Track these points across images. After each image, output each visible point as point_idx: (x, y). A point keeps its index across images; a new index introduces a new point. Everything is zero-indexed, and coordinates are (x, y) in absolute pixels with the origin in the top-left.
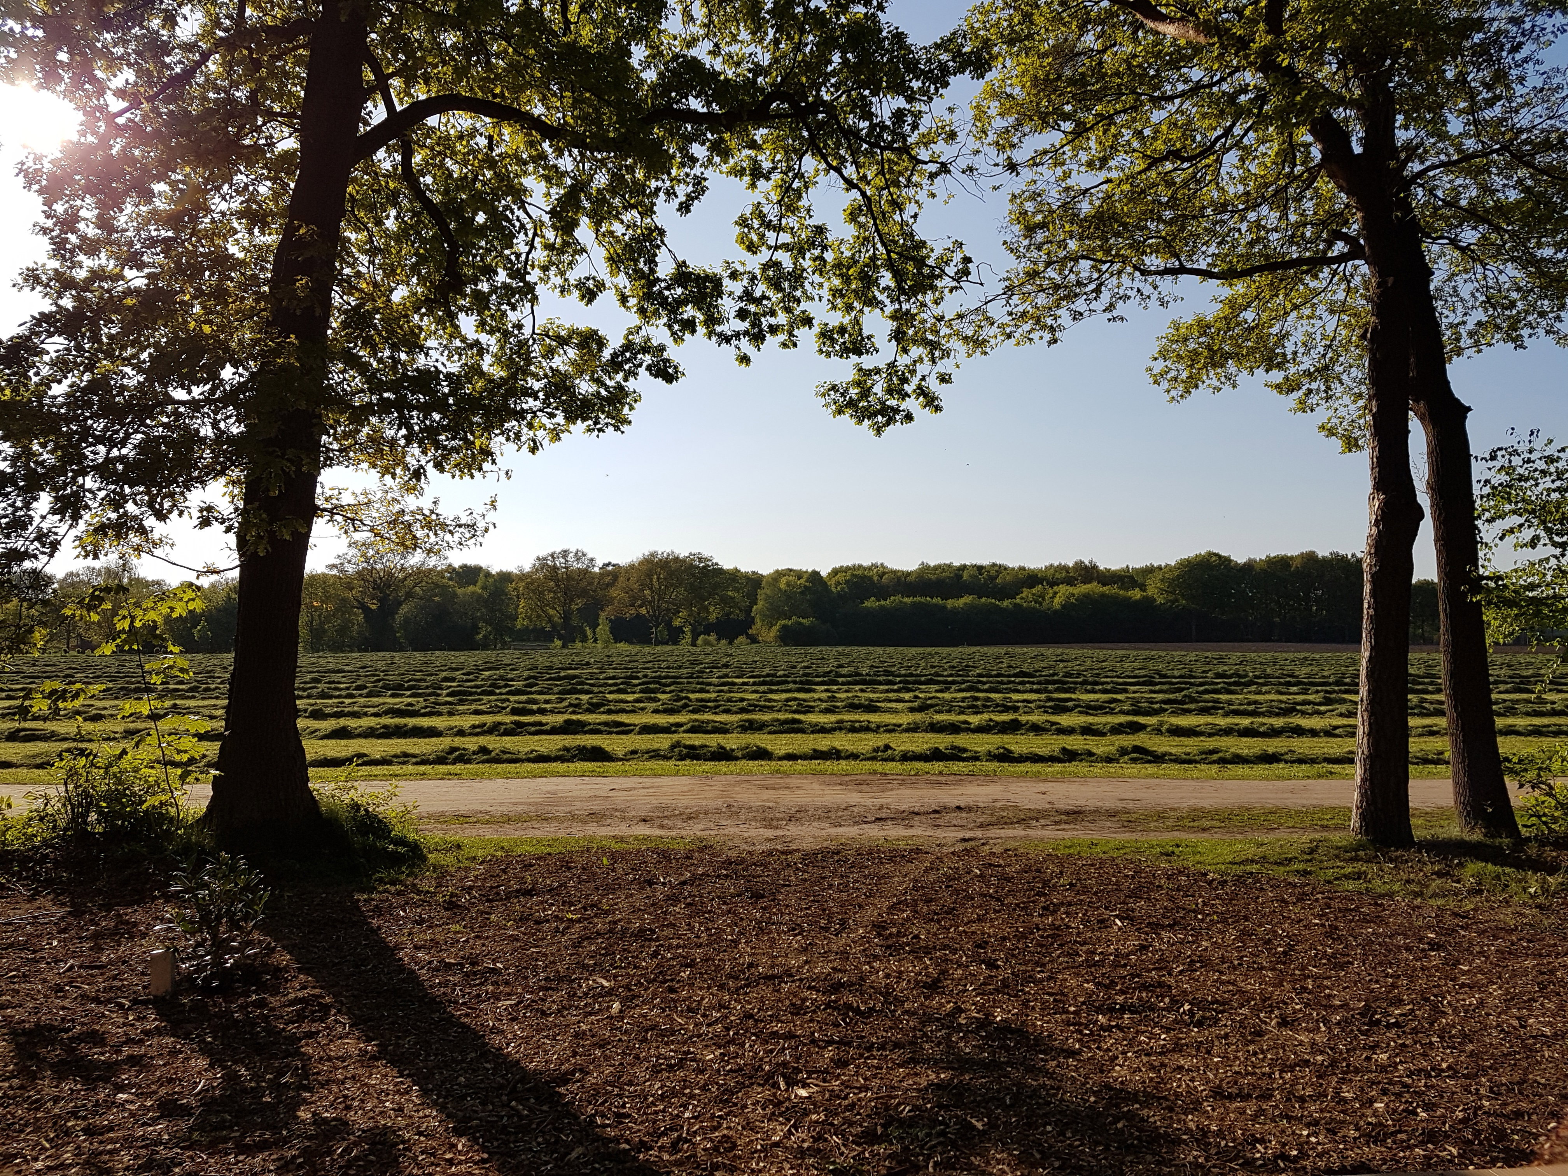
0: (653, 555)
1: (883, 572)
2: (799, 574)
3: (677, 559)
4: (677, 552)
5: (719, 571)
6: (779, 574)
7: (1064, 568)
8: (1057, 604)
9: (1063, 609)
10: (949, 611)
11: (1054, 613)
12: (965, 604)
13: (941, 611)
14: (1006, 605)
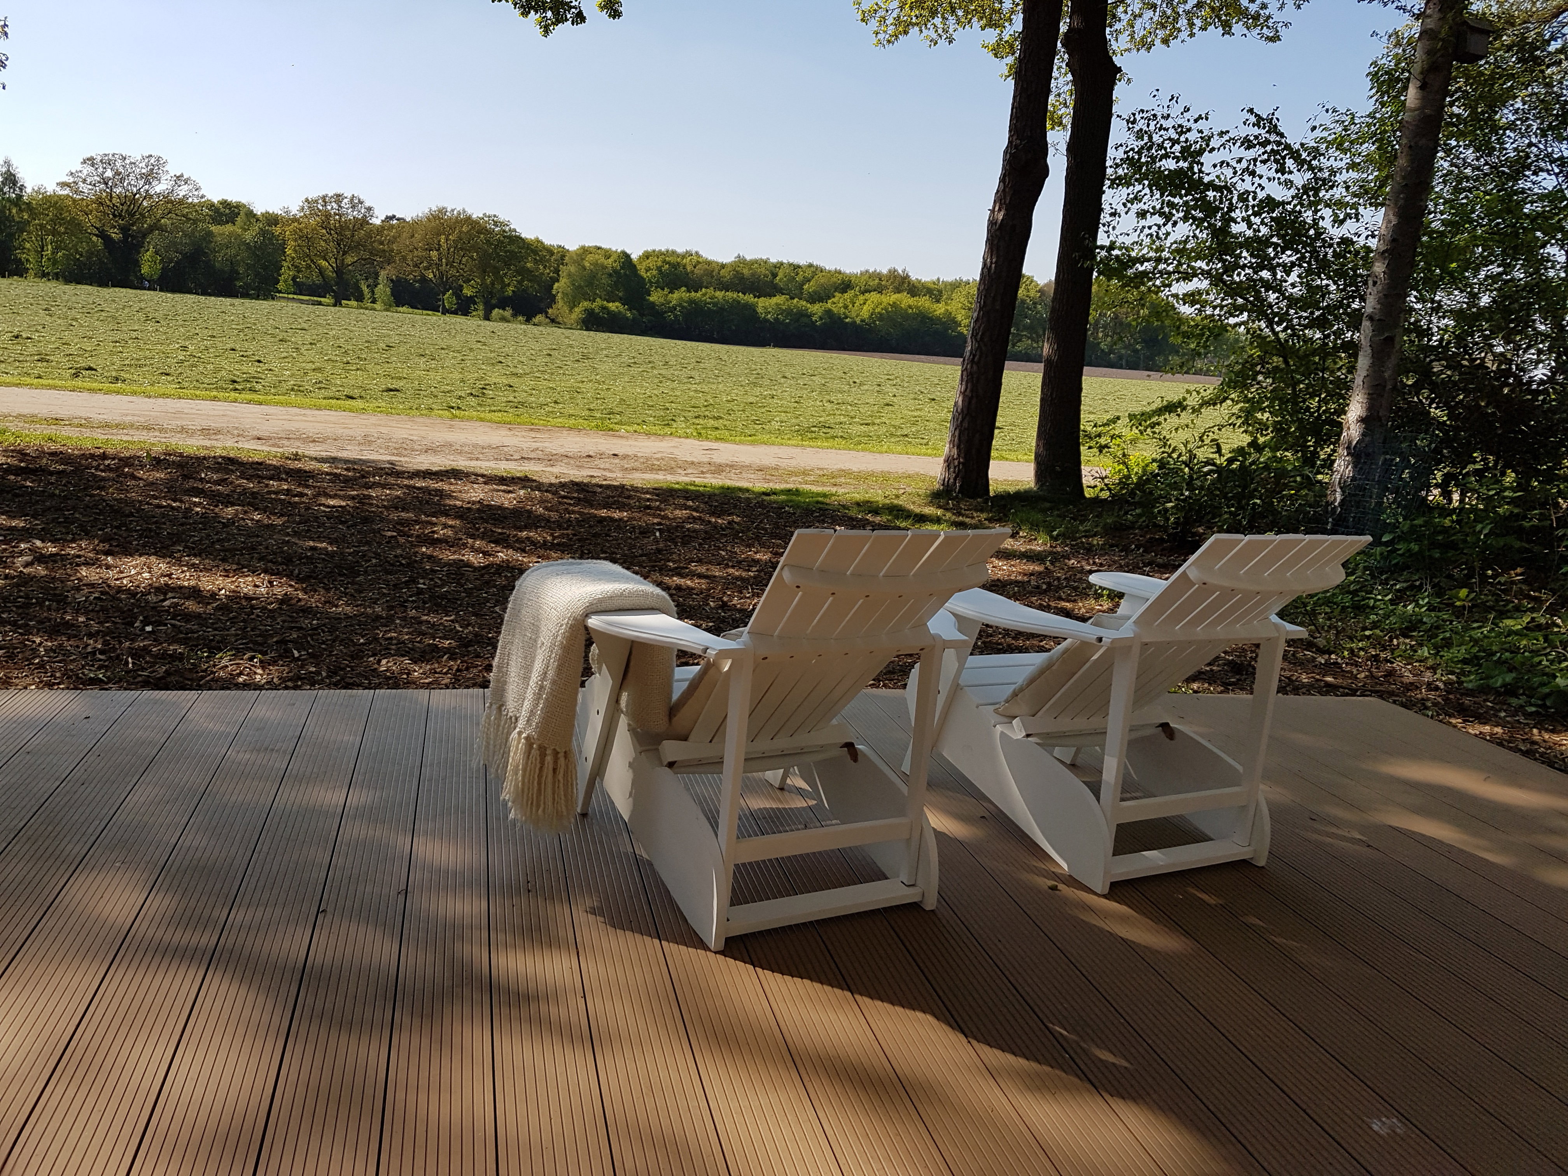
0: (442, 211)
1: (699, 261)
2: (608, 254)
3: (469, 218)
4: (469, 211)
5: (516, 240)
6: (585, 251)
7: (879, 276)
8: (865, 312)
9: (870, 317)
10: (760, 310)
11: (862, 321)
12: (777, 304)
13: (752, 308)
14: (816, 309)
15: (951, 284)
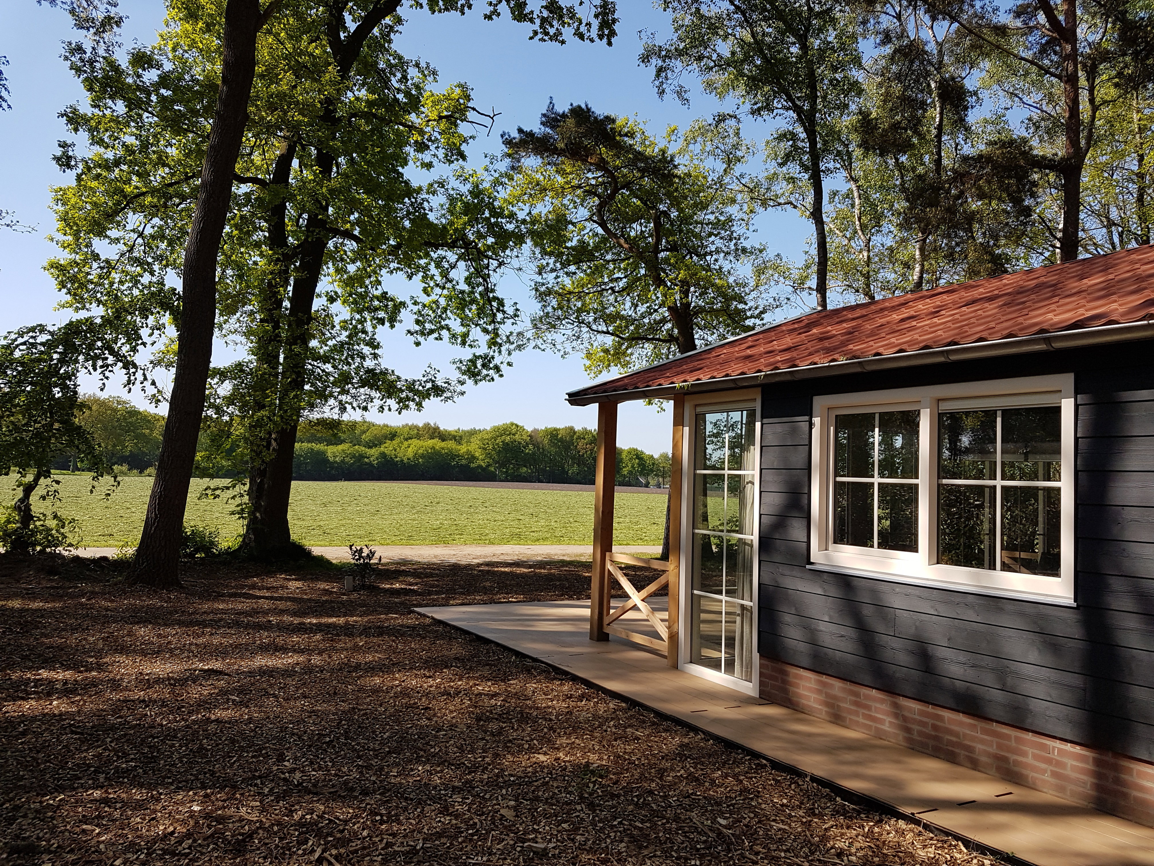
8: (410, 453)
9: (414, 456)
10: (329, 454)
11: (408, 459)
12: (343, 451)
13: (323, 453)
14: (374, 452)
15: (468, 432)
